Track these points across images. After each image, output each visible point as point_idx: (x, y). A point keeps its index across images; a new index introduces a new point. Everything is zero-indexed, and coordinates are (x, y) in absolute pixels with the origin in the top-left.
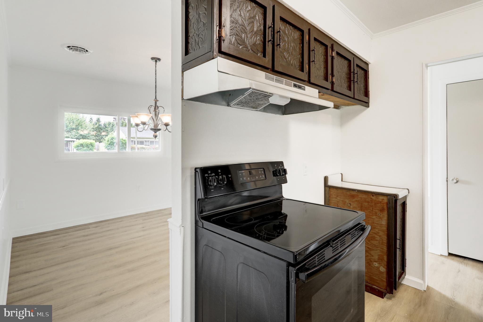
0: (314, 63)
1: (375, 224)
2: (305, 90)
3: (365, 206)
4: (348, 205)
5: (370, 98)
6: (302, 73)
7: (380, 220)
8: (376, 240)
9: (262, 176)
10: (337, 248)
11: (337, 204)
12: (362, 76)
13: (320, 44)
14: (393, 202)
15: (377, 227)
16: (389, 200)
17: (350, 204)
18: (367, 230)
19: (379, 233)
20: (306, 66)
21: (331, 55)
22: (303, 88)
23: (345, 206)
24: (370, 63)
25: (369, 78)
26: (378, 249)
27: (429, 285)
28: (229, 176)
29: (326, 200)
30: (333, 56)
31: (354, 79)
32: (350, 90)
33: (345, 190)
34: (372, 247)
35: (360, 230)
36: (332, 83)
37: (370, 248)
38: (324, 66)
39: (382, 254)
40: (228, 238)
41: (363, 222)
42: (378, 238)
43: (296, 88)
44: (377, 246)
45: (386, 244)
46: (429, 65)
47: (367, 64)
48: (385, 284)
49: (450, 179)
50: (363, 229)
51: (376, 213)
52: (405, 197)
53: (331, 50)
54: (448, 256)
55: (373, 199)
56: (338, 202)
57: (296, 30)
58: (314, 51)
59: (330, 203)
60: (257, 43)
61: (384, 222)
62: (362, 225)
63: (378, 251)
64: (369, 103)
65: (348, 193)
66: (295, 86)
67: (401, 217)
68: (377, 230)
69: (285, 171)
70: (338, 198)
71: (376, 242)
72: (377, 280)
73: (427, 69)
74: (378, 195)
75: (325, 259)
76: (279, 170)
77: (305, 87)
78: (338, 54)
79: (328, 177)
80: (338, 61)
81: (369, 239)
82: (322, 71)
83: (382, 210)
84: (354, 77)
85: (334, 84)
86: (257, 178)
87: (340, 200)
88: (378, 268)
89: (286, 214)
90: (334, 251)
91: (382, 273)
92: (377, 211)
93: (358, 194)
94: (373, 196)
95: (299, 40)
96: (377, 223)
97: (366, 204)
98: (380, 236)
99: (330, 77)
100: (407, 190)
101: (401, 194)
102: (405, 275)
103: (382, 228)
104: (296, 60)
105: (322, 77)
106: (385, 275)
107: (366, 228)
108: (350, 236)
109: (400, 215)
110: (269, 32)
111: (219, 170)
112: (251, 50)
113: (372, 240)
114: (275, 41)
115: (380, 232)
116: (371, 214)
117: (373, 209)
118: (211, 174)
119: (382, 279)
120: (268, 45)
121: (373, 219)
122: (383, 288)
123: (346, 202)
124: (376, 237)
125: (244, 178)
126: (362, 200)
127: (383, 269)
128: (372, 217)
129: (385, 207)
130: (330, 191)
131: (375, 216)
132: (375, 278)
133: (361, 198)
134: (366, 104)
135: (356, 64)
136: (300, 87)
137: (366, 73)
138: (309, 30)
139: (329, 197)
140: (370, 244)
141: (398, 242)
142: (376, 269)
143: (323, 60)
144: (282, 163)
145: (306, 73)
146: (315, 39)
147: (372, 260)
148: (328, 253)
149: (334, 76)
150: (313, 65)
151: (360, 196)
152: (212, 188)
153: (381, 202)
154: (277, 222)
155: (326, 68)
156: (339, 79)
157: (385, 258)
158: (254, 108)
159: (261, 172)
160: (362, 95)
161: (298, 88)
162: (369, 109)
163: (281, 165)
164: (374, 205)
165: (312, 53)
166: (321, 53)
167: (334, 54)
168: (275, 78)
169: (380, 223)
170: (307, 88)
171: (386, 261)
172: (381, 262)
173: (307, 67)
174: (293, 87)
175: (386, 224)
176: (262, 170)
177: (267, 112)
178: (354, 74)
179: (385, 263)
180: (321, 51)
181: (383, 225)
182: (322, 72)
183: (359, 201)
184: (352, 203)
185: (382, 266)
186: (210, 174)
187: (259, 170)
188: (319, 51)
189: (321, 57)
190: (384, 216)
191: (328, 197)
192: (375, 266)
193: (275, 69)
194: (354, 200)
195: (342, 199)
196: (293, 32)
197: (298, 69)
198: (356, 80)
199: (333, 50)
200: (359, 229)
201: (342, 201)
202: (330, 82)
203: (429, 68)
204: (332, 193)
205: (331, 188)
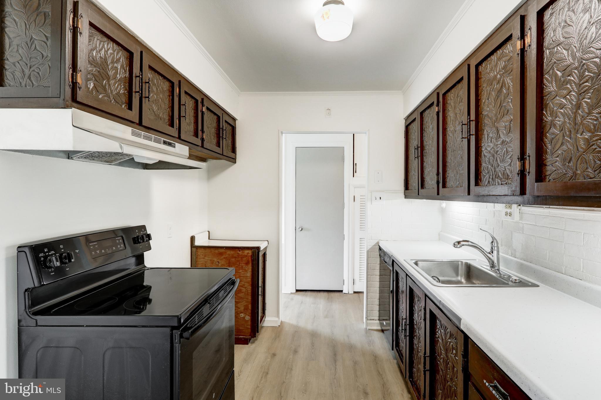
0: (185, 119)
1: (242, 277)
2: (175, 148)
3: (233, 262)
4: (216, 264)
5: (237, 155)
6: (173, 128)
7: (246, 272)
8: (243, 292)
9: (120, 246)
10: (213, 304)
11: (205, 265)
12: (230, 132)
13: (190, 98)
14: (256, 254)
15: (243, 280)
16: (253, 253)
17: (218, 262)
18: (237, 282)
19: (244, 285)
20: (176, 121)
21: (201, 110)
22: (173, 145)
23: (213, 265)
24: (237, 120)
25: (236, 134)
26: (244, 300)
27: (282, 320)
28: (76, 251)
29: (192, 262)
30: (203, 111)
31: (223, 136)
32: (219, 146)
33: (213, 249)
34: (239, 300)
35: (231, 285)
36: (203, 140)
37: (237, 302)
38: (194, 121)
39: (247, 304)
40: (87, 326)
41: (233, 276)
42: (244, 290)
43: (166, 145)
44: (243, 297)
45: (250, 294)
46: (283, 132)
47: (234, 119)
48: (250, 330)
49: (297, 228)
50: (233, 283)
51: (242, 267)
52: (266, 248)
53: (201, 105)
54: (296, 292)
55: (240, 254)
56: (206, 262)
57: (165, 80)
58: (185, 106)
59: (197, 264)
60: (121, 92)
61: (249, 274)
62: (233, 280)
63: (244, 302)
64: (236, 159)
65: (217, 251)
66: (165, 143)
67: (262, 267)
68: (243, 283)
69: (149, 237)
70: (206, 258)
71: (242, 294)
72: (243, 330)
73: (282, 135)
74: (244, 250)
75: (203, 316)
76: (142, 236)
77: (175, 144)
78: (208, 109)
79: (194, 236)
80: (208, 117)
81: (237, 293)
82: (192, 126)
83: (247, 264)
84: (223, 134)
85: (205, 140)
86: (114, 248)
87: (208, 260)
88: (244, 318)
89: (149, 286)
90: (210, 307)
91: (247, 321)
92: (243, 265)
93: (226, 251)
94: (240, 251)
95: (168, 91)
96: (243, 276)
97: (233, 260)
98: (245, 288)
99: (200, 133)
100: (267, 242)
101: (262, 246)
102: (265, 318)
103: (248, 280)
104: (166, 113)
105: (192, 132)
106: (249, 323)
107: (235, 282)
108: (223, 291)
109: (261, 265)
110: (136, 82)
111: (61, 246)
112: (113, 100)
113: (238, 293)
114: (144, 93)
115: (246, 284)
116: (238, 269)
117: (239, 263)
118: (49, 252)
119: (247, 327)
120: (135, 97)
121: (239, 273)
122: (248, 335)
123: (214, 261)
124: (242, 290)
125: (97, 251)
126: (229, 257)
127: (248, 318)
128: (239, 271)
129: (250, 260)
130: (197, 252)
131: (241, 270)
132: (241, 328)
133: (229, 254)
134: (234, 160)
135: (225, 120)
136: (170, 144)
137: (234, 129)
138: (180, 82)
139: (197, 258)
140: (238, 297)
141: (260, 289)
142: (243, 320)
143: (193, 115)
144: (144, 227)
145: (177, 129)
146: (186, 93)
147: (238, 312)
148: (206, 310)
149: (204, 132)
150: (183, 121)
151: (228, 253)
152: (51, 270)
153: (246, 255)
154: (138, 298)
155: (196, 122)
156: (209, 135)
157: (250, 306)
158: (107, 162)
159: (119, 241)
160: (229, 152)
161: (167, 146)
162: (236, 164)
163: (143, 229)
164: (241, 259)
165: (183, 108)
166: (191, 107)
167: (204, 109)
168: (143, 134)
169: (246, 276)
170: (177, 144)
171: (251, 309)
172: (246, 312)
173: (178, 122)
174: (163, 144)
175: (251, 275)
176: (120, 238)
177: (124, 167)
178: (223, 132)
179: (250, 311)
180: (191, 105)
181: (248, 276)
182: (192, 128)
183: (227, 258)
184: (220, 261)
185: (247, 315)
186: (47, 252)
187: (116, 239)
188: (189, 104)
189: (191, 111)
190: (249, 268)
191: (195, 258)
192: (241, 317)
193: (143, 124)
194: (222, 257)
195: (210, 259)
196: (163, 82)
197: (168, 123)
198: (224, 137)
199: (203, 105)
200: (229, 284)
201: (211, 260)
202: (200, 139)
203: (283, 134)
204: (199, 253)
205: (198, 249)
